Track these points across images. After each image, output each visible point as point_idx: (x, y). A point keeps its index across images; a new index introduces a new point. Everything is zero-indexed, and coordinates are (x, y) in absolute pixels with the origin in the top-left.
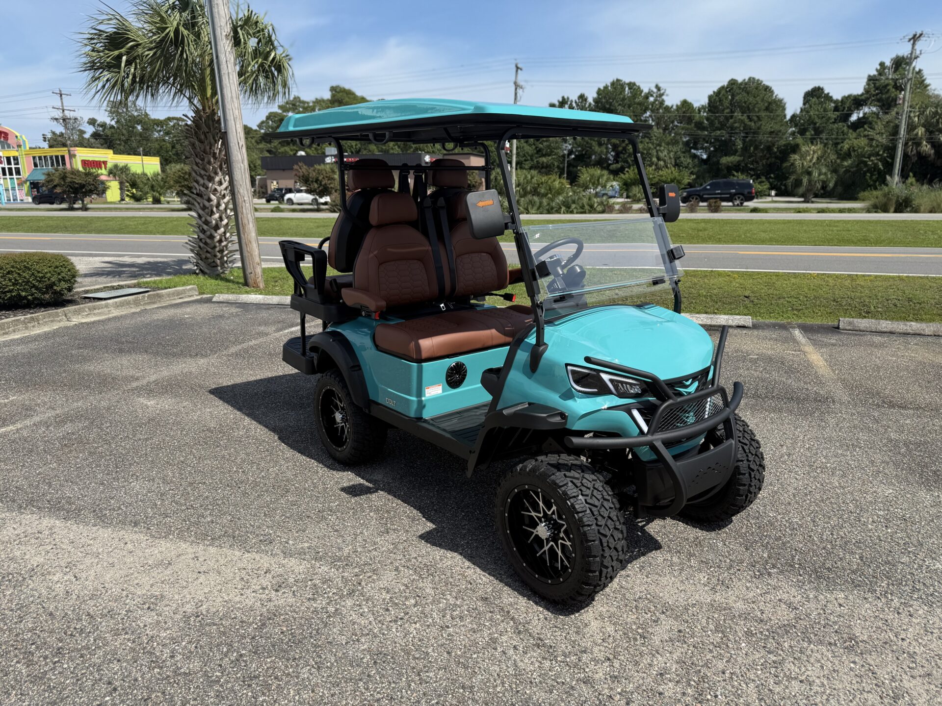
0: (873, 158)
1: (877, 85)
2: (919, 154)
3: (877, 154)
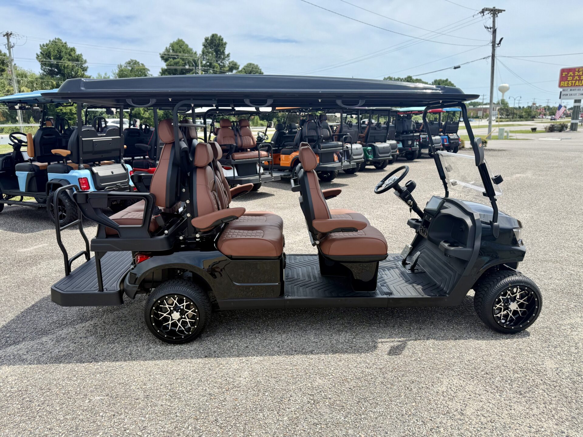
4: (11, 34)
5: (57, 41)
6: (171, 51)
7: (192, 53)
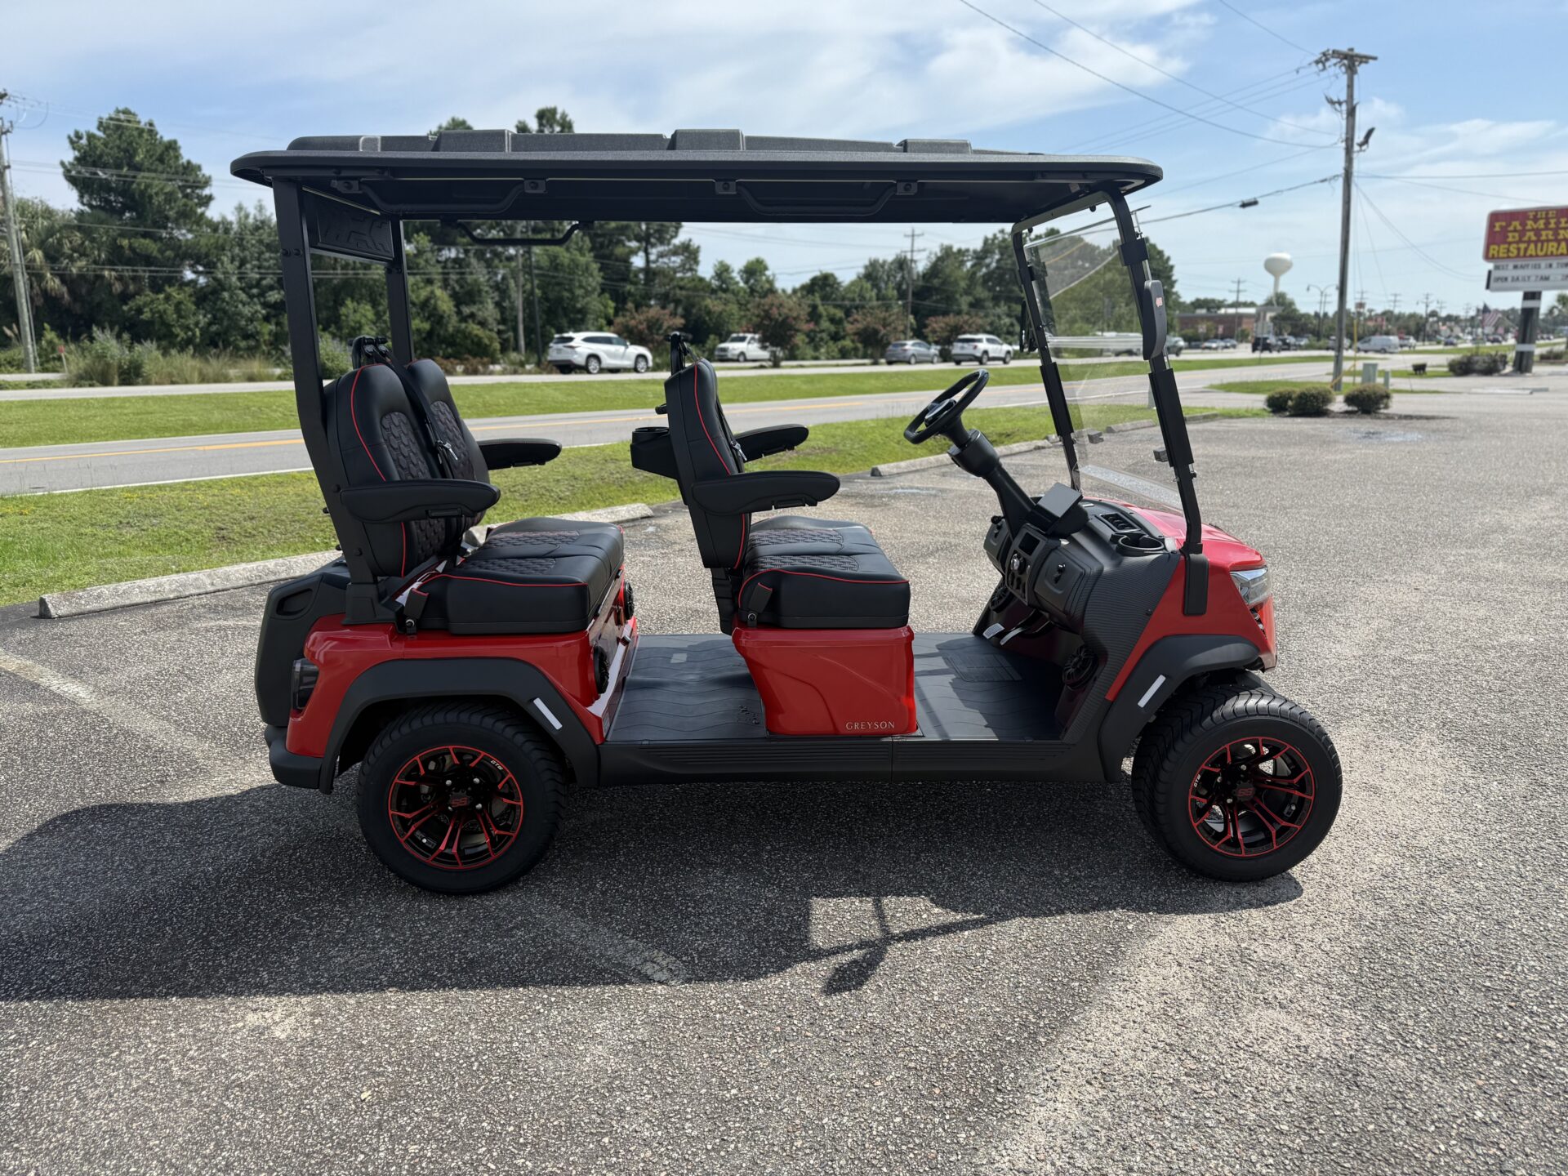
2: (45, 293)
4: (3, 96)
5: (122, 117)
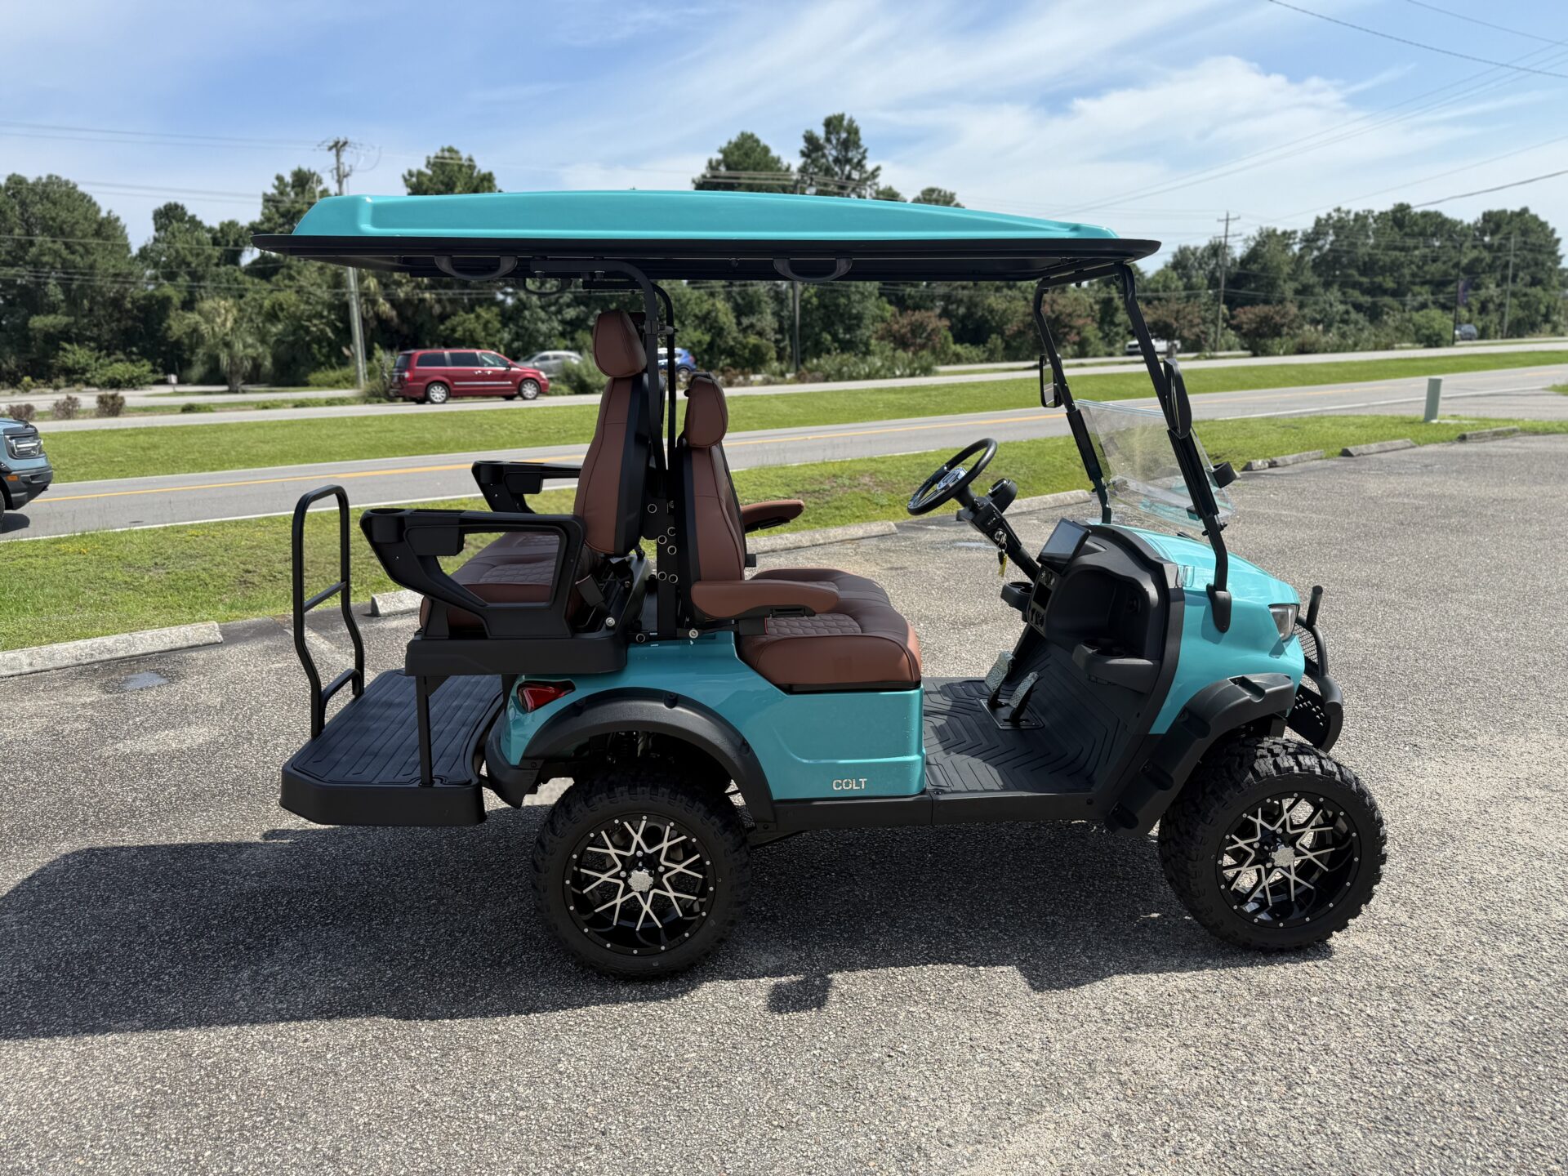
0: (315, 322)
1: (282, 210)
3: (320, 316)
4: (345, 143)
5: (447, 154)
6: (723, 169)
7: (779, 170)
